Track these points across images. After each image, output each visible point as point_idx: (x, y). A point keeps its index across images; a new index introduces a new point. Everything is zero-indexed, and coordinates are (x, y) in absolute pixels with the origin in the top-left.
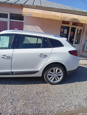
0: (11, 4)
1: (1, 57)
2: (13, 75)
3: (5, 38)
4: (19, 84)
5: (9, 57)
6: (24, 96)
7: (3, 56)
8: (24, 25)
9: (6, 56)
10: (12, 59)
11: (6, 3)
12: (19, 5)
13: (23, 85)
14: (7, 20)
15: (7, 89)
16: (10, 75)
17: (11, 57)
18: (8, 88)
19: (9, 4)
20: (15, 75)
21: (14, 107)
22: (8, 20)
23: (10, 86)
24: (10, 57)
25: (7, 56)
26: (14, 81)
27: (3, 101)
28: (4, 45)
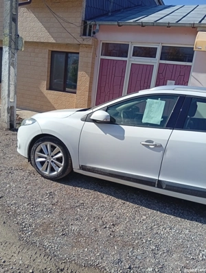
0: (169, 26)
1: (143, 144)
2: (161, 188)
3: (156, 103)
4: (171, 214)
5: (158, 147)
6: (182, 245)
7: (146, 142)
8: (193, 74)
9: (152, 142)
10: (165, 151)
11: (157, 25)
12: (188, 25)
13: (179, 219)
14: (153, 61)
15: (145, 217)
16: (154, 186)
17: (164, 147)
18: (145, 215)
19: (165, 26)
20: (165, 189)
21: (159, 263)
22: (155, 62)
23: (150, 211)
24: (161, 146)
25: (154, 143)
26: (158, 202)
27: (136, 242)
28: (152, 118)
